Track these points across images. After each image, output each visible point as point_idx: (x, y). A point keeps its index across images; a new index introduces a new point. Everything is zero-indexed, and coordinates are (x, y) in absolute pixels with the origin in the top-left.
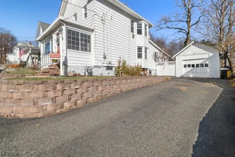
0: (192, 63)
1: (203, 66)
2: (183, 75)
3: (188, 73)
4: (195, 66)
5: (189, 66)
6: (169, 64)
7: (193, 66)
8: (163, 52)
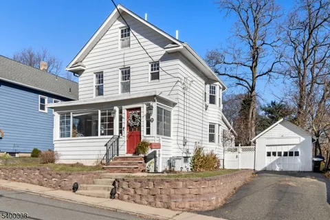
0: (277, 149)
1: (292, 155)
2: (266, 168)
3: (272, 164)
4: (283, 154)
5: (274, 154)
6: (243, 150)
7: (280, 154)
8: (232, 128)
